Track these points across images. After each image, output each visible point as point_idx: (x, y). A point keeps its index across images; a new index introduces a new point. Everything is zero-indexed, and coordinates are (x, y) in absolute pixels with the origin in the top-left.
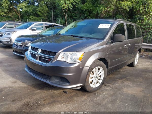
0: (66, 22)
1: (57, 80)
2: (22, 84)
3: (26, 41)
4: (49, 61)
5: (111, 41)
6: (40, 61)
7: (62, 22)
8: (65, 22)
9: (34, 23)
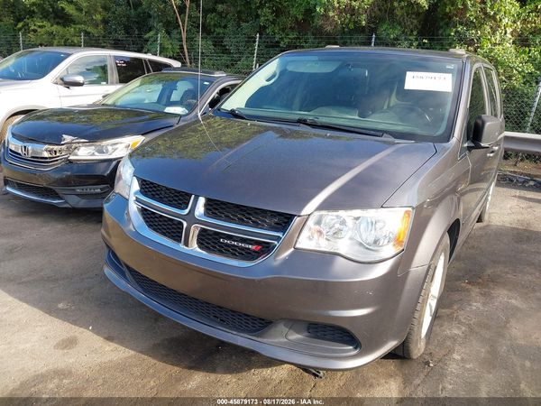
0: (185, 47)
1: (295, 336)
2: (107, 348)
3: (68, 138)
4: (254, 251)
5: (466, 145)
6: (204, 252)
7: (170, 46)
8: (181, 47)
9: (68, 55)
